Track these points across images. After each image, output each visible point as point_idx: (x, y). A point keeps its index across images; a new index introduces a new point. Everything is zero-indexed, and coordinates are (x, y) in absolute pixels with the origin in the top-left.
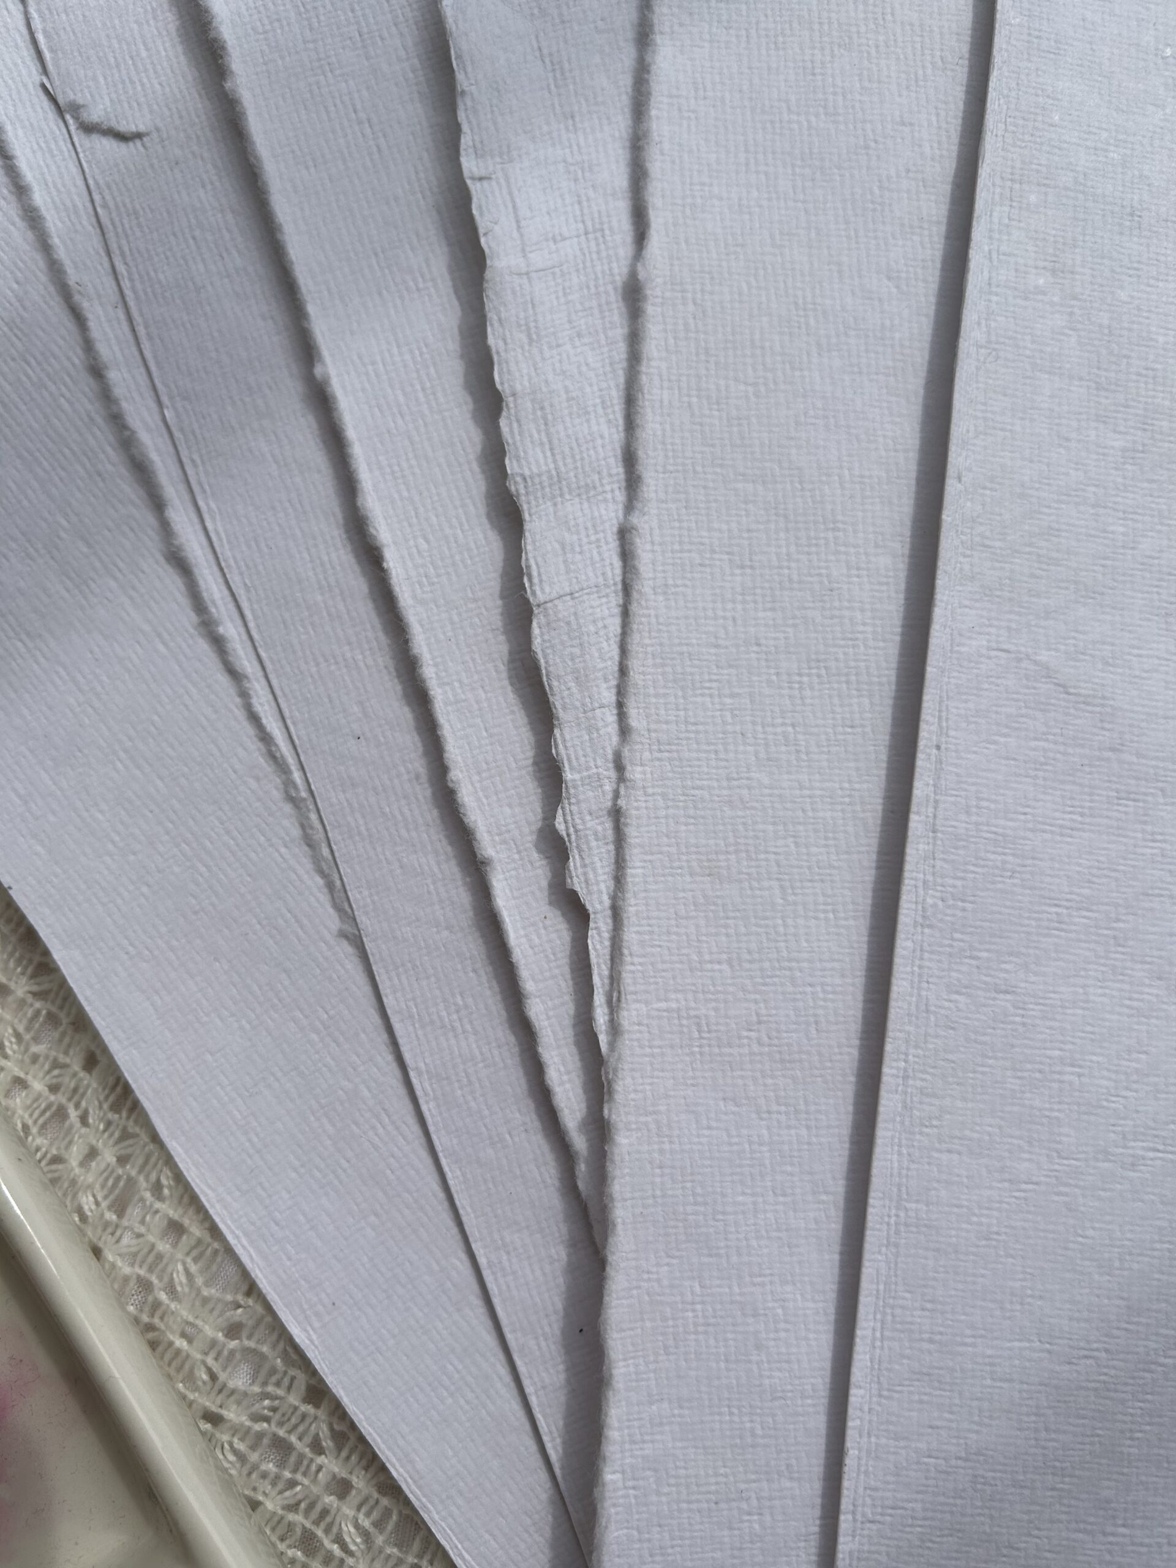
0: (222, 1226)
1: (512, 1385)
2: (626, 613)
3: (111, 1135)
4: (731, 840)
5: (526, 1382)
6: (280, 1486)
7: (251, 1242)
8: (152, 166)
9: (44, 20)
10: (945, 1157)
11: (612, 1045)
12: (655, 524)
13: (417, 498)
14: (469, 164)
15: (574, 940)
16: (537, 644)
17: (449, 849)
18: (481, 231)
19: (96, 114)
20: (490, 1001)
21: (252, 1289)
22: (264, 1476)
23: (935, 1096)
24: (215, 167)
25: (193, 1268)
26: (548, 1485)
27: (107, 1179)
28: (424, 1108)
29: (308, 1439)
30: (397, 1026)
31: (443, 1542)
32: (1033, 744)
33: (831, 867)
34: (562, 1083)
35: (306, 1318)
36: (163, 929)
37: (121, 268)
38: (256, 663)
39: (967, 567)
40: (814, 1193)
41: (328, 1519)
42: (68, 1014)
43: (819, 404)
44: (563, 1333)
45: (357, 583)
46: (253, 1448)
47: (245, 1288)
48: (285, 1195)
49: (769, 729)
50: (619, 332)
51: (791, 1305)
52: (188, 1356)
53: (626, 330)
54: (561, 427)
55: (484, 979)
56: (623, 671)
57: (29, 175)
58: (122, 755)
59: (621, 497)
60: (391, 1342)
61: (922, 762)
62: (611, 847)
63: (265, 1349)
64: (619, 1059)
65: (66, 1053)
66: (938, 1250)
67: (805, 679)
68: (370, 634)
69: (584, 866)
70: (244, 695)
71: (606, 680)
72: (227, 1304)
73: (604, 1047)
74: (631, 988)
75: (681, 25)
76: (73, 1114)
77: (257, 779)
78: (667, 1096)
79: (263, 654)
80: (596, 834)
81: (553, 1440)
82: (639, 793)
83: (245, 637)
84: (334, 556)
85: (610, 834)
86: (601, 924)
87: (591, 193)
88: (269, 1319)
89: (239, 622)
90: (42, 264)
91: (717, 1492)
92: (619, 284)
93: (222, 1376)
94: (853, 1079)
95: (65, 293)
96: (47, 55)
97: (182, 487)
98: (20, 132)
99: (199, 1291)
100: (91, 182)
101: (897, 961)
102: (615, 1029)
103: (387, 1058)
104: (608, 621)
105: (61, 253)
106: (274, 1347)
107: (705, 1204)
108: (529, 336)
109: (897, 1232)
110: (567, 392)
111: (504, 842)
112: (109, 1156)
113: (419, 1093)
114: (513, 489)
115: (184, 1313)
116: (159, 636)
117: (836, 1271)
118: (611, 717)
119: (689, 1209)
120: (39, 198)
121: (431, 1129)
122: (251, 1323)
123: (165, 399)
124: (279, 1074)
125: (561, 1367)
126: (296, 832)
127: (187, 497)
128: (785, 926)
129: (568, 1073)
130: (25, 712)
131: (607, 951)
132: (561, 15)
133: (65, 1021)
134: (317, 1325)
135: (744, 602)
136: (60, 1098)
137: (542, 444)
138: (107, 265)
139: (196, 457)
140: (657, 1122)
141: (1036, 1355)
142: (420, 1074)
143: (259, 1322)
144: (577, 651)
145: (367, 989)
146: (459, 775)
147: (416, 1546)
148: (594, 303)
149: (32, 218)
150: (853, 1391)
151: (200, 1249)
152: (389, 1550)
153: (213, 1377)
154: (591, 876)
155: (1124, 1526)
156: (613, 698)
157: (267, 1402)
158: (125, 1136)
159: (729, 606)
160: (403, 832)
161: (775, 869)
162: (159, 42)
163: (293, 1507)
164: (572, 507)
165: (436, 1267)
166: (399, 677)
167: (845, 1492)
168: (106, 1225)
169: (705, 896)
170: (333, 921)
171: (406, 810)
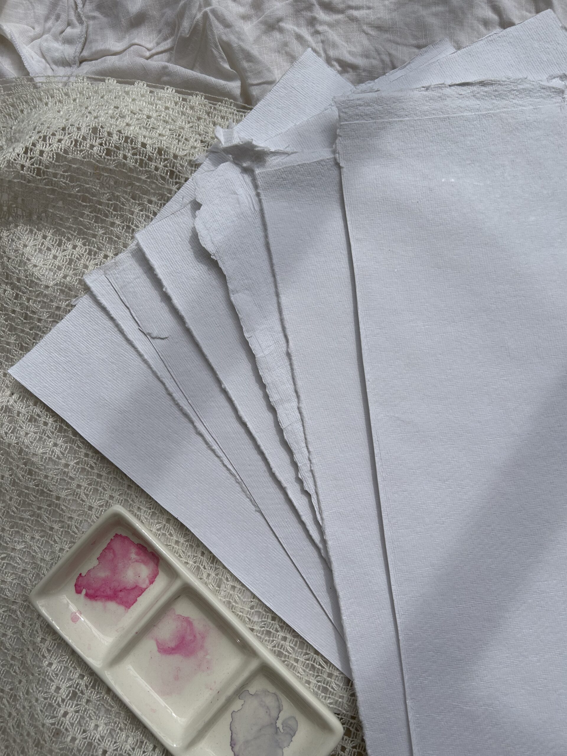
0: (244, 584)
1: (318, 604)
2: (303, 426)
3: (213, 570)
4: (338, 471)
5: (321, 603)
6: (270, 642)
7: (252, 586)
8: (171, 344)
9: (136, 314)
10: (400, 531)
11: (322, 523)
12: (305, 405)
13: (251, 410)
14: (246, 335)
15: (309, 501)
16: (285, 437)
17: (276, 486)
18: (253, 350)
19: (154, 335)
20: (293, 519)
21: (254, 596)
22: (266, 641)
23: (395, 518)
24: (186, 342)
25: (240, 595)
26: (331, 625)
27: (214, 580)
28: (284, 546)
29: (274, 629)
30: (274, 529)
31: (311, 644)
32: (399, 435)
33: (361, 472)
34: (314, 533)
35: (269, 600)
36: (215, 519)
37: (170, 370)
38: (223, 453)
39: (375, 400)
40: (374, 545)
41: (283, 647)
42: (195, 544)
43: (335, 370)
44: (327, 590)
45: (242, 430)
46: (262, 634)
47: (253, 597)
48: (257, 573)
49: (341, 444)
50: (288, 363)
51: (375, 571)
52: (243, 616)
53: (289, 363)
54: (280, 388)
55: (291, 514)
56: (306, 439)
57: (142, 352)
58: (197, 481)
59: (296, 400)
60: (289, 601)
61: (375, 445)
62: (312, 479)
63: (260, 610)
64: (325, 525)
65: (196, 553)
66: (404, 552)
67: (346, 431)
68: (247, 441)
69: (307, 484)
70: (222, 461)
71: (302, 441)
72: (249, 601)
73: (321, 524)
74: (324, 509)
75: (285, 291)
76: (202, 567)
77: (229, 479)
78: (337, 531)
79: (224, 451)
80: (308, 476)
81: (330, 615)
82: (316, 465)
83: (219, 448)
84: (235, 425)
85: (311, 475)
86: (315, 497)
87: (274, 334)
88: (260, 603)
89: (217, 445)
90: (150, 372)
91: (368, 616)
92: (285, 353)
93: (252, 619)
94: (377, 518)
95: (158, 378)
96: (139, 322)
97: (196, 417)
98: (137, 342)
99: (242, 600)
100: (157, 351)
101: (380, 490)
102: (322, 519)
103: (273, 537)
104: (300, 428)
105: (155, 369)
106: (262, 609)
107: (351, 553)
108: (268, 370)
109: (394, 550)
110: (279, 380)
111: (288, 482)
112: (213, 575)
113: (282, 543)
114: (273, 405)
115: (240, 606)
116: (199, 452)
117: (383, 561)
118: (305, 449)
119: (348, 555)
120: (146, 357)
121: (287, 550)
122: (256, 605)
123: (188, 398)
124: (249, 546)
125: (328, 598)
126: (240, 490)
127: (198, 419)
128: (354, 487)
129: (314, 531)
130: (171, 476)
131: (317, 502)
132: (258, 294)
133: (194, 546)
134: (271, 601)
135: (329, 417)
136: (197, 564)
137: (276, 393)
138: (166, 369)
139: (198, 410)
140: (336, 537)
141: (431, 570)
142: (281, 539)
143: (257, 604)
144: (295, 437)
145: (265, 522)
146: (275, 469)
147: (305, 648)
148: (280, 358)
149: (145, 361)
150: (392, 587)
151: (241, 590)
152: (299, 650)
153: (250, 620)
154: (309, 486)
155: (461, 604)
156: (305, 445)
157: (263, 623)
158: (216, 569)
159: (326, 419)
160: (265, 484)
161: (349, 475)
162: (165, 315)
163: (275, 646)
164: (286, 405)
165: (295, 582)
166: (256, 449)
167: (396, 609)
168: (217, 590)
169: (335, 485)
170: (253, 508)
171: (264, 479)
